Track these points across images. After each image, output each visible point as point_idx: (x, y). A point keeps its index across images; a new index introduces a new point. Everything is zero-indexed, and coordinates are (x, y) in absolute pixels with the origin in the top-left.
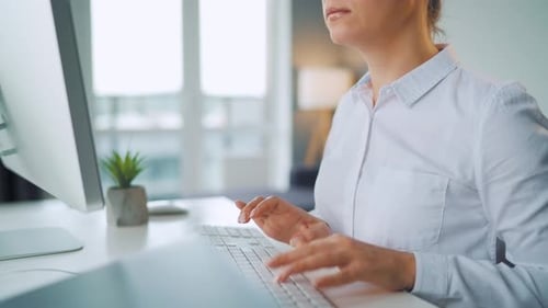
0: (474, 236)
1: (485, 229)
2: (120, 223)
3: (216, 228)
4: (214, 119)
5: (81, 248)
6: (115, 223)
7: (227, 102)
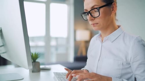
0: (129, 76)
1: (132, 74)
2: (33, 72)
3: (59, 73)
4: (53, 43)
5: (23, 79)
6: (31, 72)
7: (57, 39)
